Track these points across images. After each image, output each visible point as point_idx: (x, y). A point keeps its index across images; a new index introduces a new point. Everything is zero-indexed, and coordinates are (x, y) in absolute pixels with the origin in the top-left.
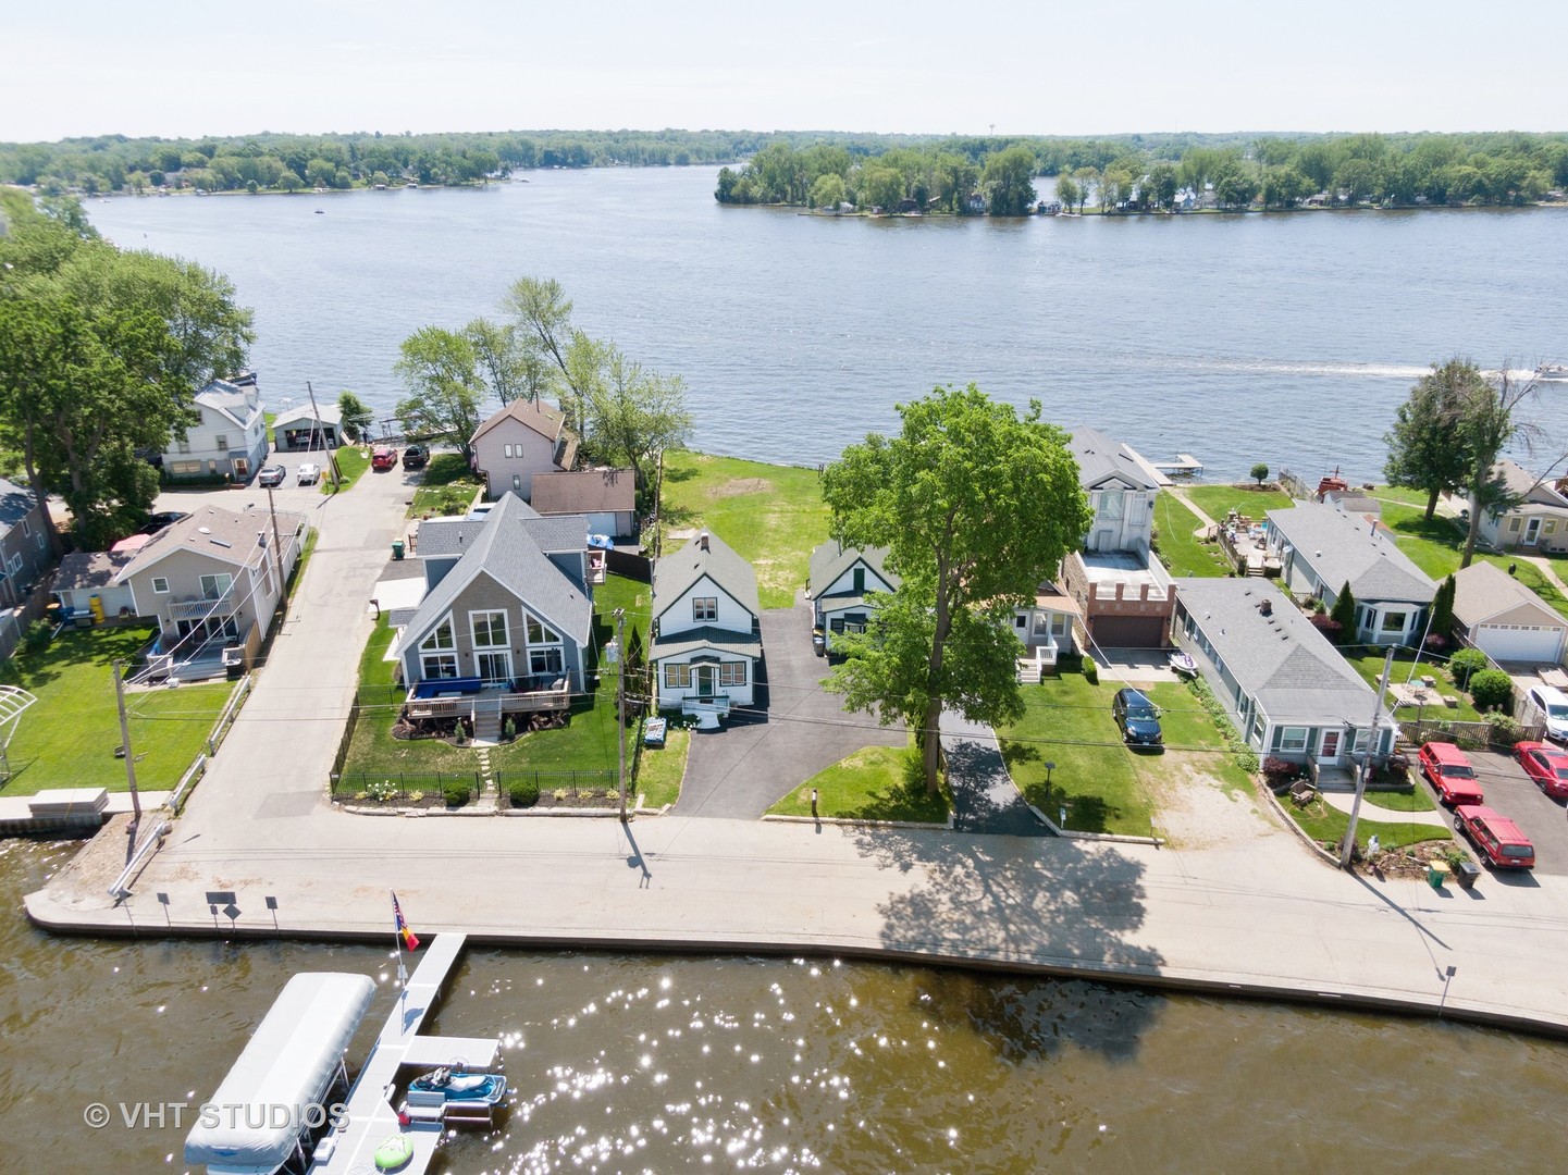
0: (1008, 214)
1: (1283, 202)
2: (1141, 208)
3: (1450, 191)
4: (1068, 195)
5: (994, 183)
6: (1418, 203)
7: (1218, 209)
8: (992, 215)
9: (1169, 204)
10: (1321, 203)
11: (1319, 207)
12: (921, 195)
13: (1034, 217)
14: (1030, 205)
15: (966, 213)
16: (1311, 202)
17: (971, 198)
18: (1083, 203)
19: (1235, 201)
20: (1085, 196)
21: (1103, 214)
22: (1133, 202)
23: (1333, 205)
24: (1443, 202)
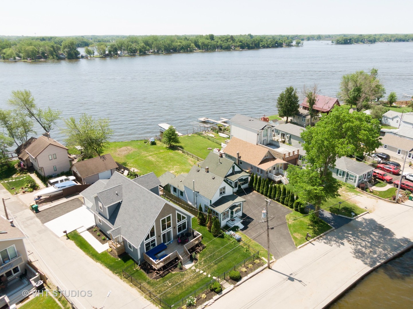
0: (73, 59)
1: (143, 53)
2: (110, 55)
3: (177, 49)
4: (89, 52)
5: (66, 50)
6: (171, 52)
7: (129, 55)
8: (68, 59)
9: (117, 54)
10: (151, 52)
11: (151, 53)
12: (43, 53)
13: (81, 59)
14: (79, 56)
15: (59, 59)
16: (149, 53)
17: (60, 54)
18: (93, 54)
19: (133, 53)
20: (94, 53)
21: (100, 57)
22: (107, 54)
23: (154, 53)
24: (176, 51)
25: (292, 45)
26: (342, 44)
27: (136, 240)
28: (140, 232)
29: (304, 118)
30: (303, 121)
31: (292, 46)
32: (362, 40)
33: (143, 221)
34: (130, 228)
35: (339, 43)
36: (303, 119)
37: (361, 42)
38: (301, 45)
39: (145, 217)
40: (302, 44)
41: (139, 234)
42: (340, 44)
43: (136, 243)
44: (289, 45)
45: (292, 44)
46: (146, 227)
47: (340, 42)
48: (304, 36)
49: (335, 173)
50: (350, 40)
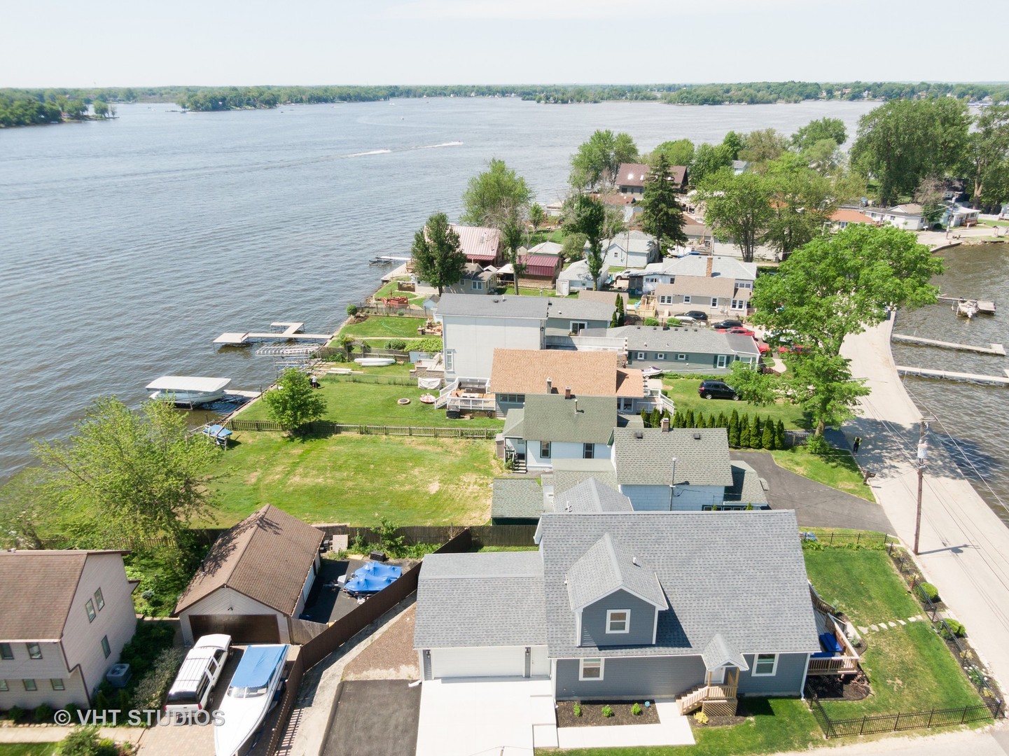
25: (86, 116)
26: (207, 109)
27: (800, 636)
28: (792, 612)
29: (477, 282)
30: (475, 287)
31: (86, 118)
32: (250, 99)
33: (775, 585)
34: (753, 622)
35: (198, 107)
36: (475, 284)
37: (248, 104)
38: (112, 116)
39: (772, 573)
40: (113, 114)
41: (794, 618)
42: (203, 110)
43: (807, 643)
44: (78, 116)
45: (85, 113)
46: (798, 593)
47: (202, 105)
48: (88, 91)
49: (711, 364)
50: (223, 99)
